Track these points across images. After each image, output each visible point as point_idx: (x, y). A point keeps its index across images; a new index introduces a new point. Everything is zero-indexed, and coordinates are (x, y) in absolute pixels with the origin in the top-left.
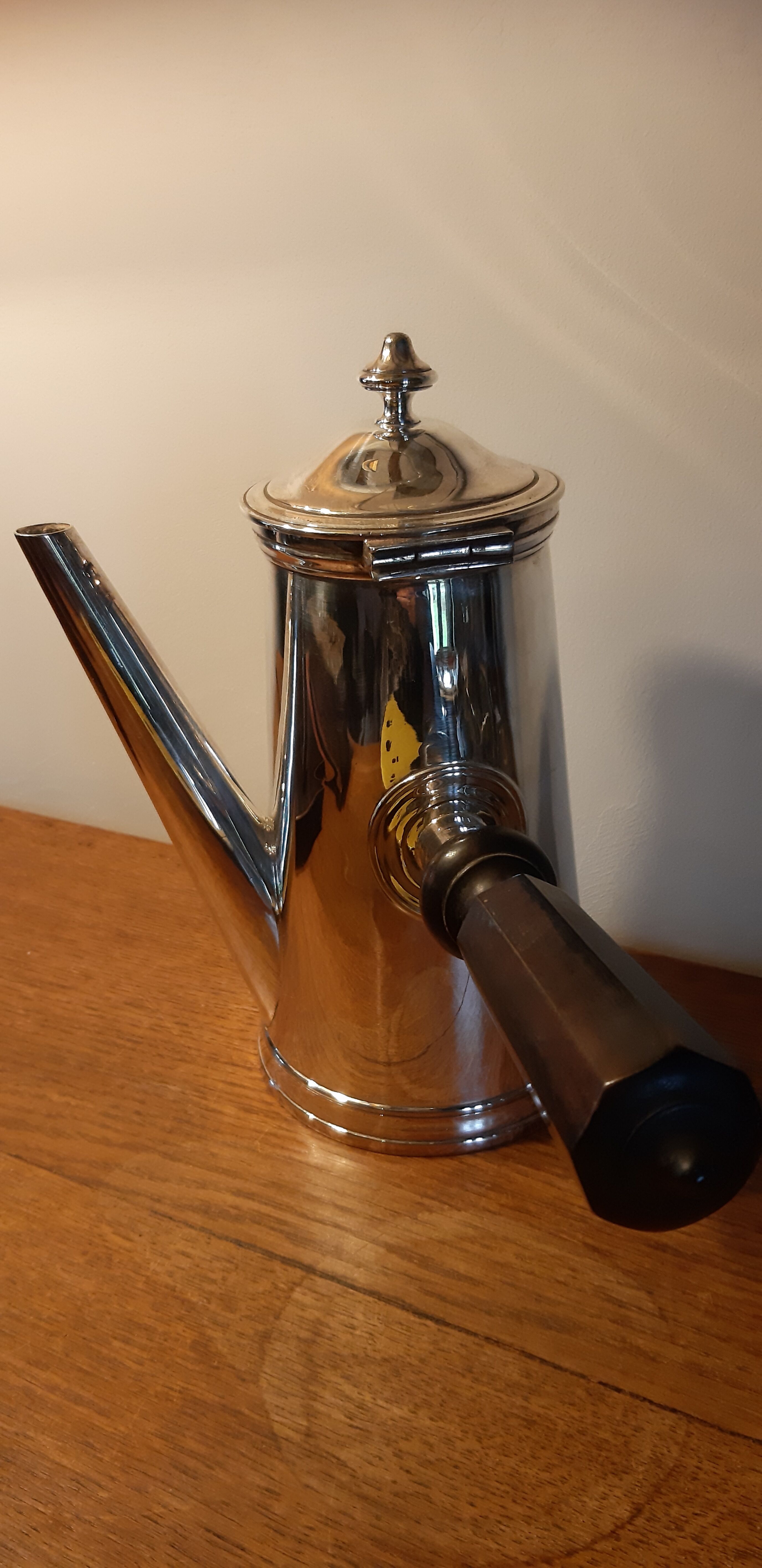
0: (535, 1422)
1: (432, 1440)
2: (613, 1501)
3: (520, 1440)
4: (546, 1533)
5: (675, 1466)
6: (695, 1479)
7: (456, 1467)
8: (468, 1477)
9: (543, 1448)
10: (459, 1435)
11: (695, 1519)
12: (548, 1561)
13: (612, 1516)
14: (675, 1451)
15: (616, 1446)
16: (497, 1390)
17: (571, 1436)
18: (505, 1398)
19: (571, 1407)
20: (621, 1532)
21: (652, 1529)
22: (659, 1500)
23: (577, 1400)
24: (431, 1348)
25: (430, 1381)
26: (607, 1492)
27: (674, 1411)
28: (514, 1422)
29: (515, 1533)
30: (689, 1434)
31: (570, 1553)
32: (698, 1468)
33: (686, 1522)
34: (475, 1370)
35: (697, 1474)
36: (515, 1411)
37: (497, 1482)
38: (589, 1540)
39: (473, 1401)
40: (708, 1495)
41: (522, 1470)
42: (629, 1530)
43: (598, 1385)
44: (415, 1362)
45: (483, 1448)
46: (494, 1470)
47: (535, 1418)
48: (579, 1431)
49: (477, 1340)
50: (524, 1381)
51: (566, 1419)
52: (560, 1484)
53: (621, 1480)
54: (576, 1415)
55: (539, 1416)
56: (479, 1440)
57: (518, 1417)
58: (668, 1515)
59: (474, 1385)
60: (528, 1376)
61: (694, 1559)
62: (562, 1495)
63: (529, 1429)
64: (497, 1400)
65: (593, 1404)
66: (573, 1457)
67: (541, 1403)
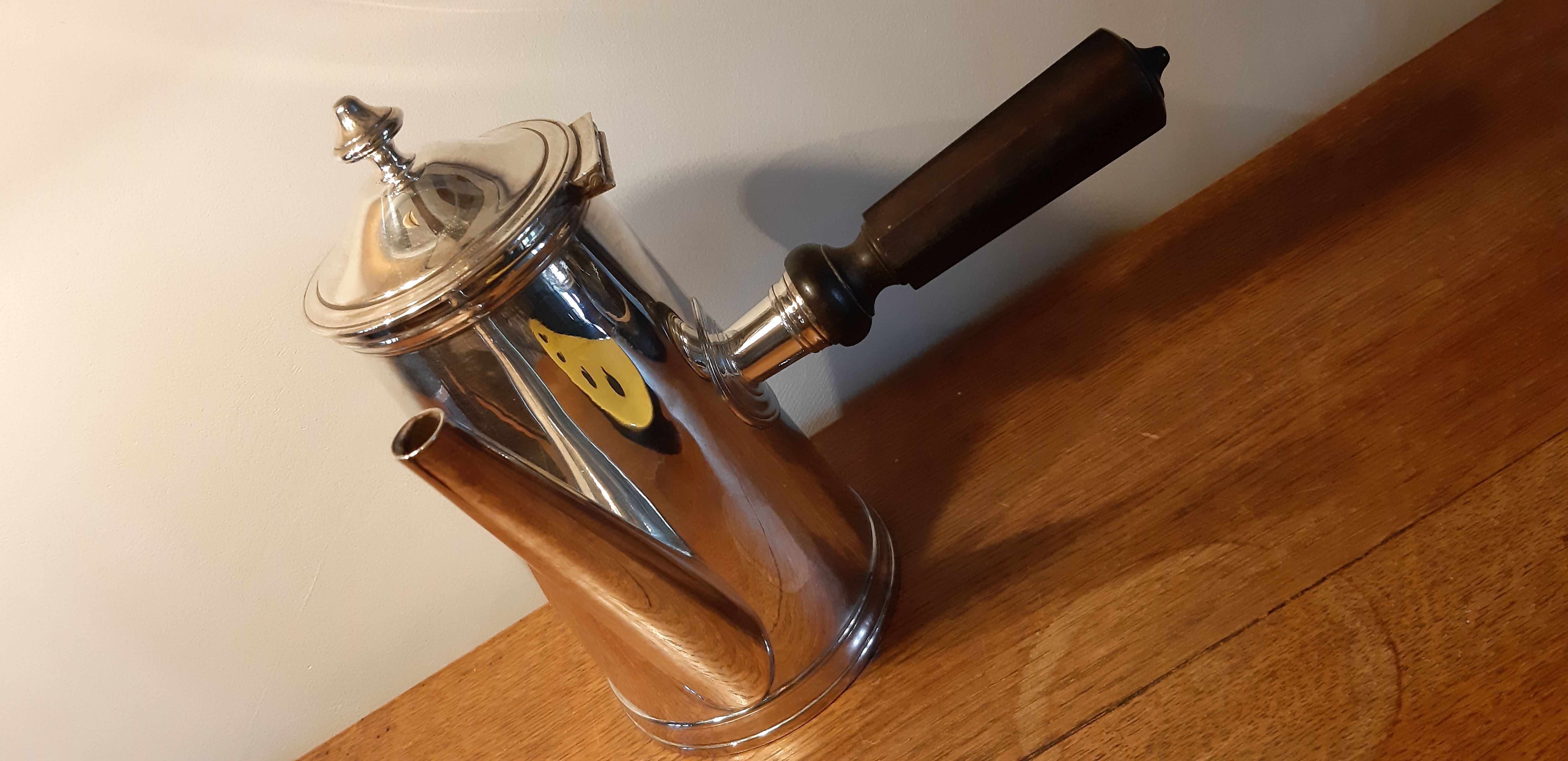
0: (1274, 672)
1: (1243, 749)
2: (1373, 656)
3: (1283, 689)
4: (1372, 711)
5: (1370, 602)
6: (1388, 595)
7: (1277, 744)
8: (1291, 740)
9: (1298, 679)
10: (1251, 727)
11: (1421, 612)
12: (1396, 722)
13: (1385, 662)
14: (1358, 595)
15: (1329, 630)
16: (1230, 683)
17: (1302, 655)
18: (1240, 681)
19: (1276, 642)
20: (1401, 663)
21: (1413, 642)
22: (1390, 627)
23: (1273, 635)
24: (1161, 710)
25: (1189, 725)
26: (1363, 655)
27: (1324, 579)
28: (1264, 686)
29: (1359, 732)
30: (1350, 580)
31: (1399, 704)
32: (1381, 588)
33: (1420, 618)
34: (1201, 689)
35: (1385, 592)
36: (1256, 680)
37: (1308, 722)
38: (1395, 687)
39: (1227, 704)
40: (1407, 595)
41: (1310, 700)
42: (1404, 657)
43: (1271, 615)
44: (1167, 726)
45: (1273, 717)
46: (1297, 719)
47: (1271, 669)
48: (1301, 647)
49: (1176, 675)
50: (1233, 661)
51: (1285, 650)
52: (1336, 683)
53: (1359, 641)
54: (1286, 642)
55: (1270, 666)
56: (1264, 716)
57: (1262, 681)
58: (1406, 627)
59: (1213, 698)
60: (1231, 657)
61: (1451, 629)
62: (1346, 687)
63: (1277, 678)
64: (1238, 688)
65: (1285, 626)
66: (1320, 662)
67: (1261, 659)
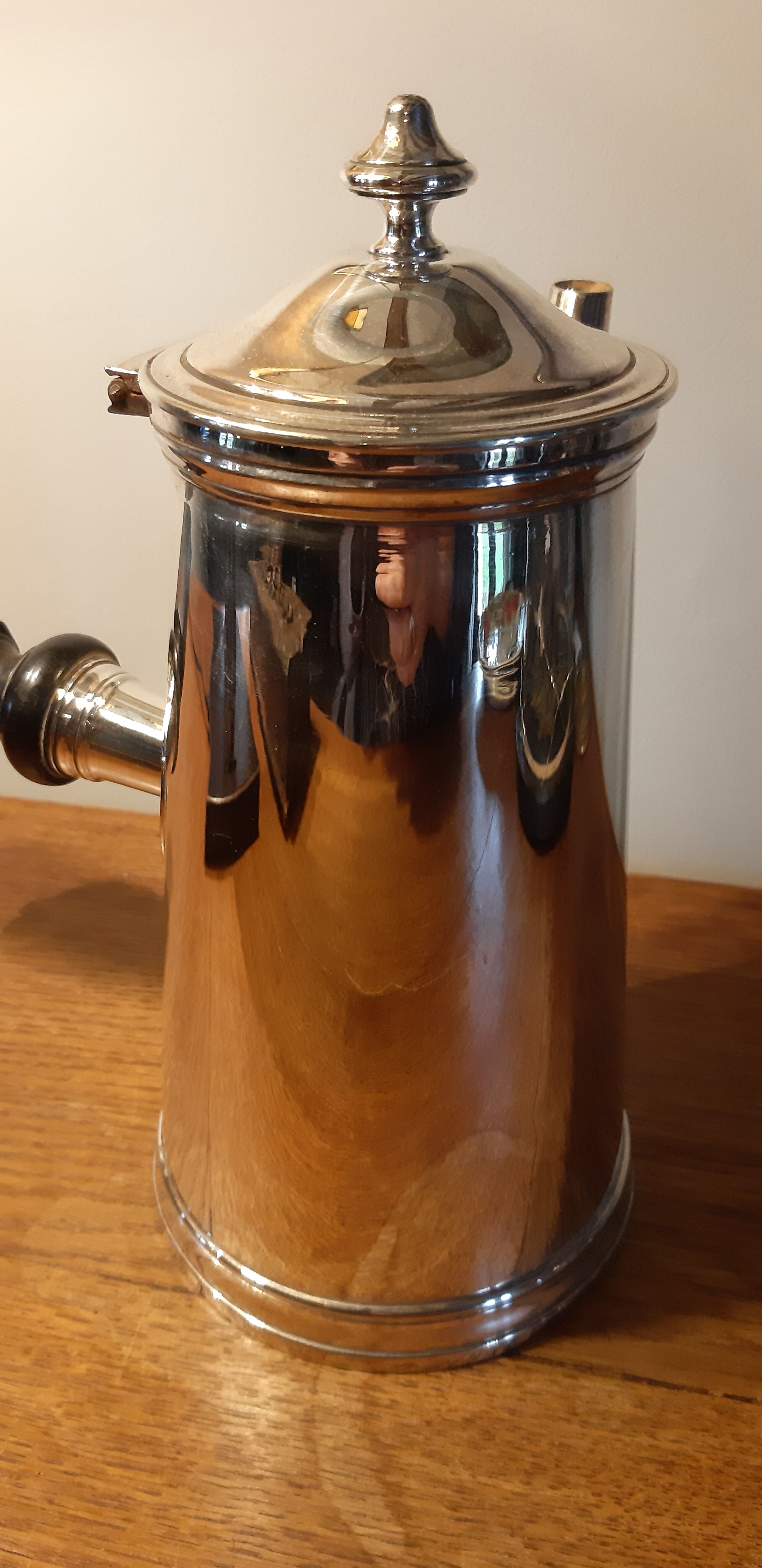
0: (672, 1463)
1: (563, 1515)
3: (666, 1490)
7: (604, 1544)
8: (623, 1554)
9: (694, 1494)
10: (592, 1500)
16: (614, 1432)
17: (720, 1472)
18: (627, 1439)
19: (706, 1434)
23: (709, 1424)
24: (517, 1392)
25: (531, 1437)
28: (649, 1468)
34: (579, 1411)
36: (644, 1454)
37: (658, 1551)
39: (592, 1451)
41: (682, 1529)
43: (725, 1399)
44: (505, 1415)
45: (626, 1511)
46: (649, 1536)
47: (671, 1458)
48: (727, 1464)
50: (640, 1412)
51: (706, 1451)
52: (730, 1536)
54: (715, 1443)
55: (674, 1454)
56: (619, 1502)
57: (651, 1460)
59: (585, 1431)
60: (642, 1405)
62: (738, 1552)
63: (670, 1473)
64: (618, 1445)
65: (729, 1425)
66: (732, 1497)
67: (671, 1437)
